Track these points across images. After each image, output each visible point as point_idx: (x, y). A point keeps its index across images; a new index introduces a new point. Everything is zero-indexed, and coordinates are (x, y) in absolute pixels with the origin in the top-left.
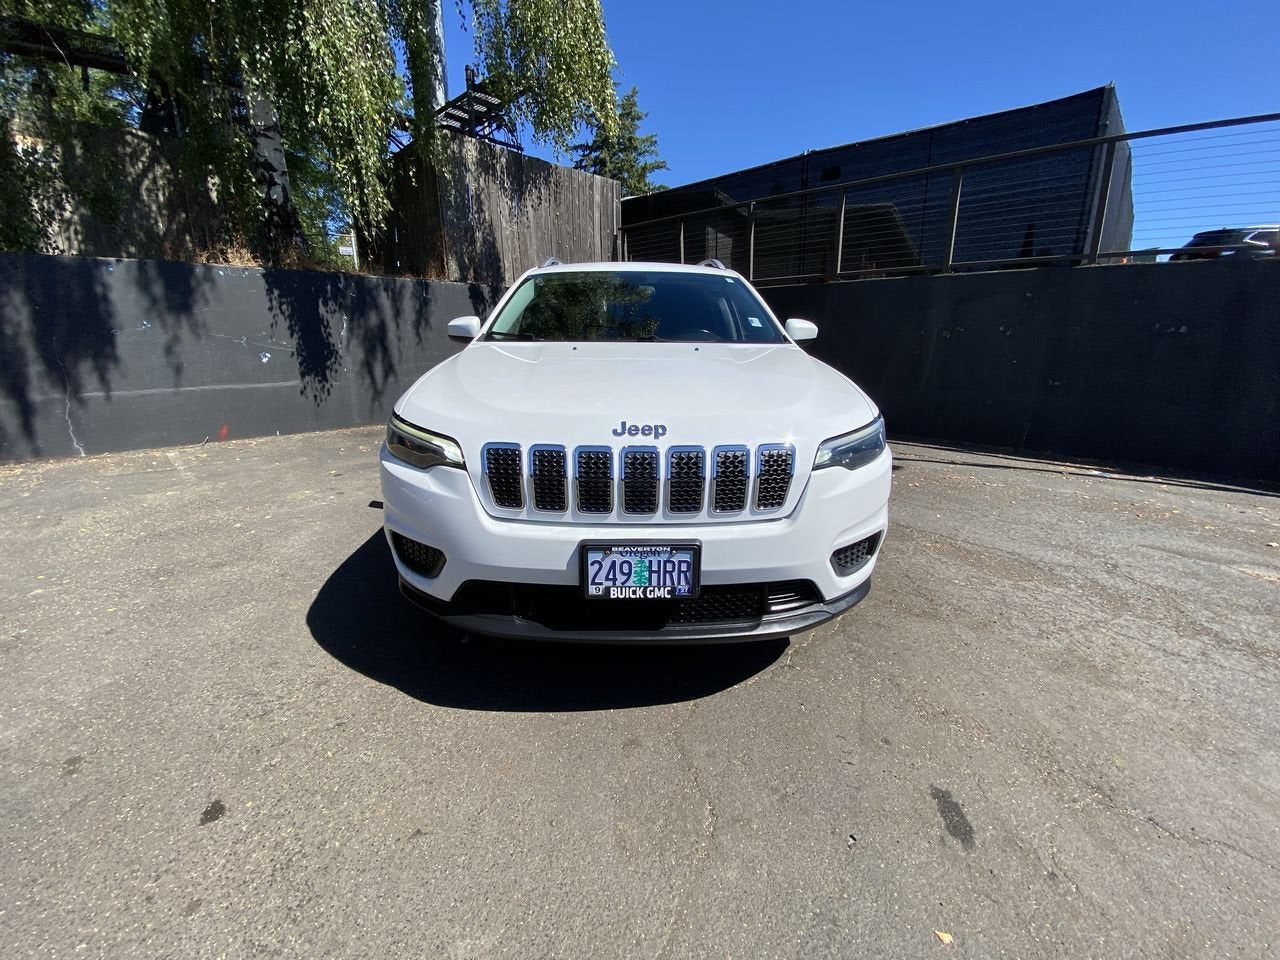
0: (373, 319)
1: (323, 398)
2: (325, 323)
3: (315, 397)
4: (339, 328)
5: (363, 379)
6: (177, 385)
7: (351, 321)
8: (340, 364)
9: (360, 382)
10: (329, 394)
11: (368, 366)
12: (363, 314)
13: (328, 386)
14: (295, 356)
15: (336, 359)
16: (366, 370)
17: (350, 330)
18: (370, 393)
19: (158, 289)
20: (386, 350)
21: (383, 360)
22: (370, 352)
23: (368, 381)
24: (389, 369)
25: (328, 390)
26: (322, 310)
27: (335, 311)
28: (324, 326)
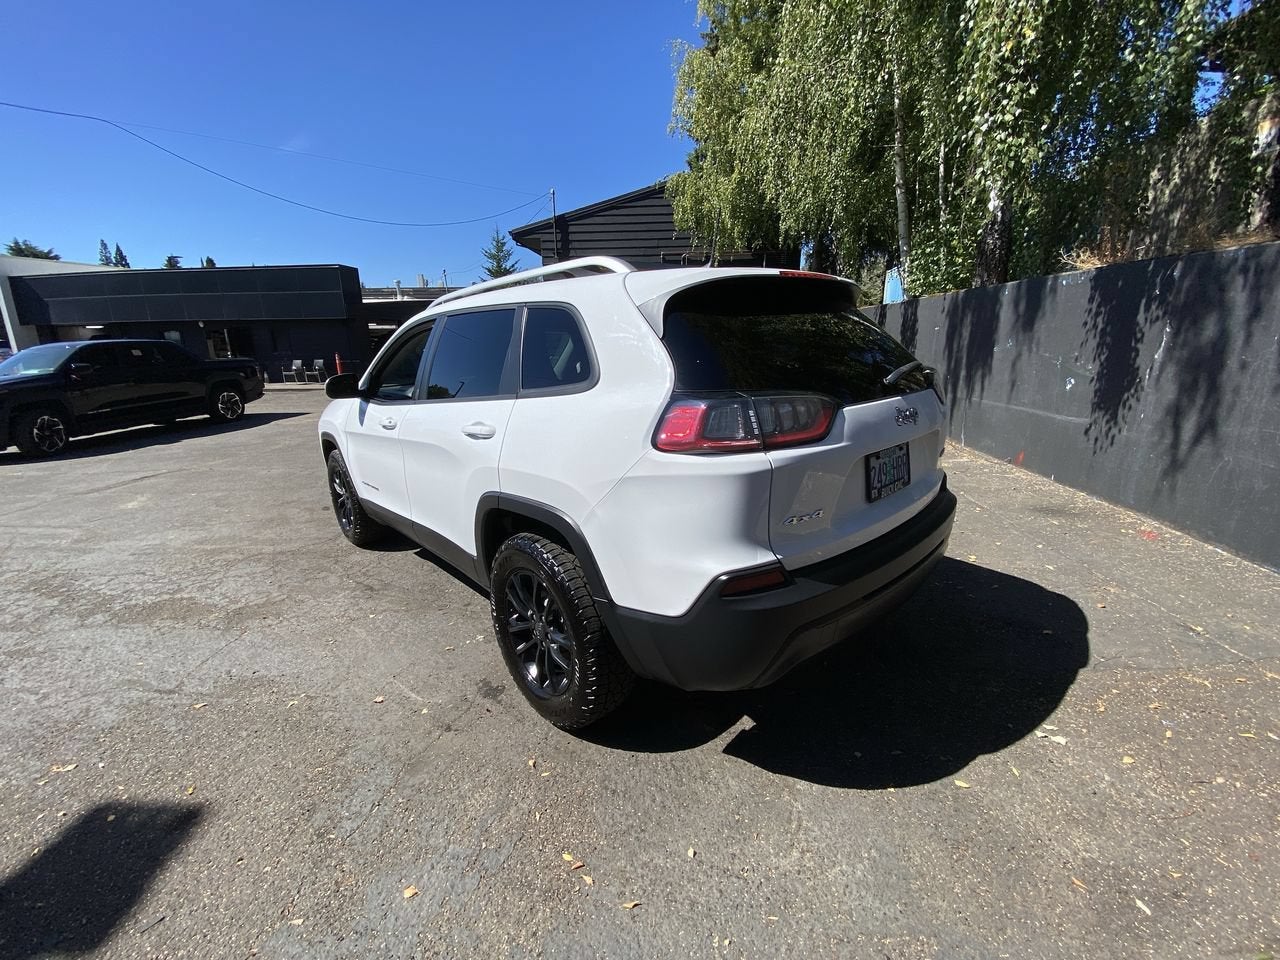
0: (1210, 329)
1: (1105, 446)
2: (1139, 335)
3: (1096, 440)
4: (1156, 348)
5: (1162, 436)
6: (1009, 402)
7: (1175, 334)
8: (1138, 400)
9: (1156, 438)
10: (1112, 444)
11: (1176, 413)
12: (1196, 322)
13: (1114, 431)
14: (1094, 382)
15: (1136, 391)
16: (1169, 421)
17: (1169, 350)
18: (1167, 460)
19: (1022, 307)
20: (1214, 388)
21: (1203, 408)
22: (1187, 389)
23: (1168, 441)
24: (1209, 426)
25: (1113, 437)
26: (1141, 318)
27: (1157, 318)
28: (1136, 339)
